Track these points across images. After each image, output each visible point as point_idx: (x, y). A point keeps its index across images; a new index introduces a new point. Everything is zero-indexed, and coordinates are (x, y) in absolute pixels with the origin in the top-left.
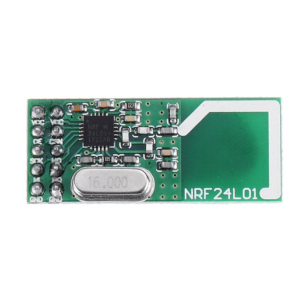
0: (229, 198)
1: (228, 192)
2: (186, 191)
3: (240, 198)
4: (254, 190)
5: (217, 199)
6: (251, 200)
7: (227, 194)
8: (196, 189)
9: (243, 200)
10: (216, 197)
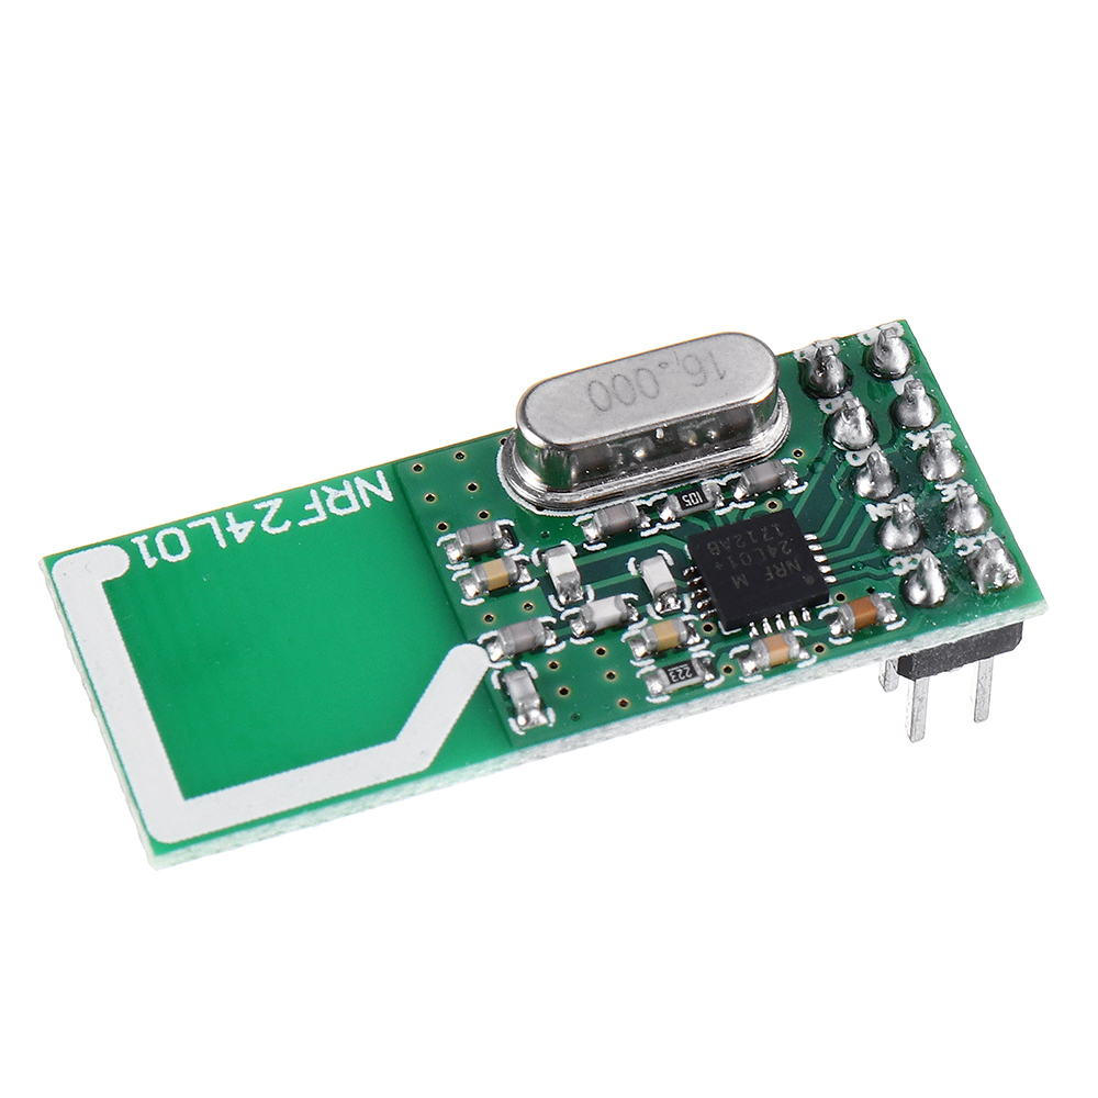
0: (229, 515)
1: (241, 531)
2: (387, 494)
3: (190, 525)
4: (150, 562)
5: (270, 503)
6: (151, 533)
7: (240, 526)
8: (355, 507)
9: (181, 524)
10: (278, 506)
